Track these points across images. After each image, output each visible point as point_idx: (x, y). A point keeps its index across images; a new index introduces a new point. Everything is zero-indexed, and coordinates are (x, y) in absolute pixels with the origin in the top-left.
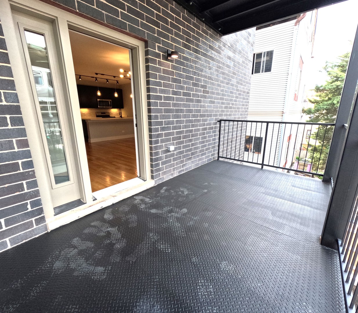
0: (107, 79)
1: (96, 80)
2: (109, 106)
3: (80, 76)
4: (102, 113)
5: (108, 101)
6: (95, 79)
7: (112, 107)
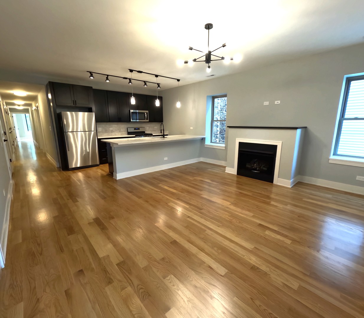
0: (144, 82)
1: (130, 82)
2: (145, 120)
3: (108, 76)
4: (135, 129)
5: (144, 113)
6: (128, 81)
7: (148, 121)
